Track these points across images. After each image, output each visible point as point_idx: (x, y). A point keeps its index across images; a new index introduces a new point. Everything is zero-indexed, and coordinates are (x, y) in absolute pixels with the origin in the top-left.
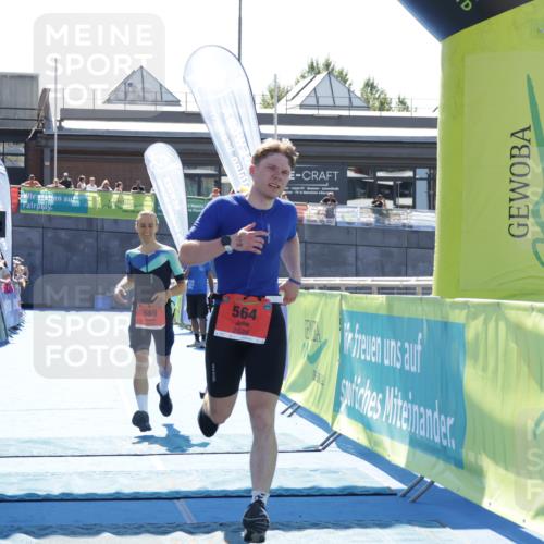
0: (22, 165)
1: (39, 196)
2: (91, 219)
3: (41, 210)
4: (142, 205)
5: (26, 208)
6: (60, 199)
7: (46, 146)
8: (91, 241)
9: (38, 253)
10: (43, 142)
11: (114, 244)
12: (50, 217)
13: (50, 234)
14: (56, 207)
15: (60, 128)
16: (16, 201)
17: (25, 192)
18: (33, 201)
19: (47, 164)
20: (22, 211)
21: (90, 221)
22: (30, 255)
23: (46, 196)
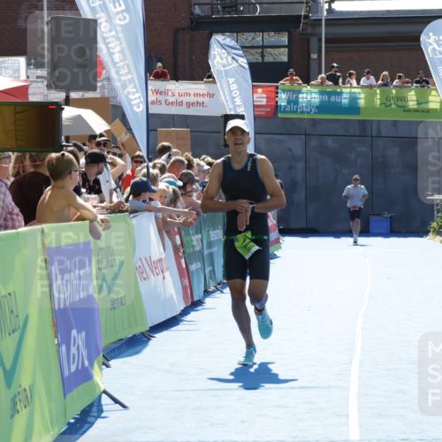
0: (285, 59)
1: (300, 96)
2: (364, 121)
3: (302, 112)
4: (427, 102)
5: (285, 112)
6: (326, 98)
7: (313, 34)
8: (364, 149)
9: (300, 166)
10: (309, 30)
11: (393, 152)
12: (314, 122)
13: (314, 143)
14: (321, 108)
15: (330, 11)
16: (273, 103)
17: (284, 91)
18: (293, 102)
19: (314, 56)
20: (280, 115)
21: (363, 123)
22: (290, 168)
23: (310, 95)
